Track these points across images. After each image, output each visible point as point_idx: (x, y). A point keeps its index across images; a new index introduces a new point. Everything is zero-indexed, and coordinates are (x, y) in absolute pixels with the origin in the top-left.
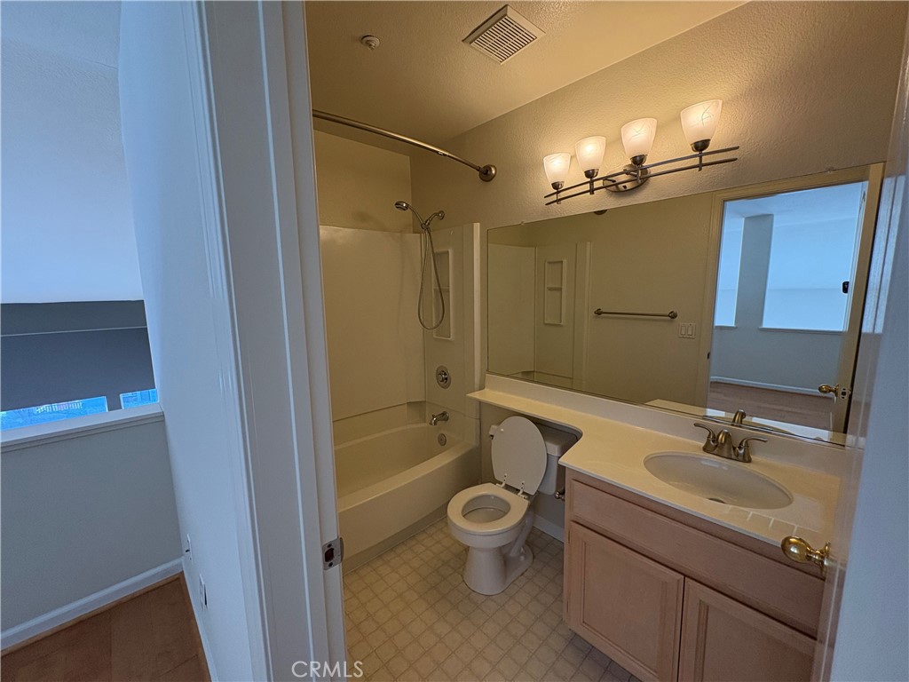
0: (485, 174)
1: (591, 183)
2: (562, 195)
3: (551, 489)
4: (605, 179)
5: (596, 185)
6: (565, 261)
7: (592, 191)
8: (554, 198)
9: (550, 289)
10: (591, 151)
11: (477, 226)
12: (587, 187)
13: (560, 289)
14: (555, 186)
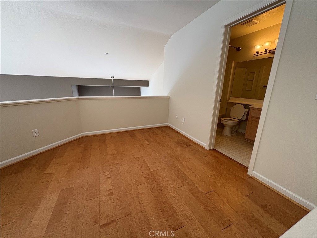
0: (238, 49)
1: (266, 52)
2: (258, 54)
3: (244, 119)
4: (270, 51)
5: (267, 52)
6: (256, 72)
7: (266, 53)
8: (256, 55)
9: (249, 80)
10: (267, 45)
11: (234, 62)
12: (265, 53)
13: (253, 80)
14: (257, 52)
